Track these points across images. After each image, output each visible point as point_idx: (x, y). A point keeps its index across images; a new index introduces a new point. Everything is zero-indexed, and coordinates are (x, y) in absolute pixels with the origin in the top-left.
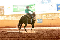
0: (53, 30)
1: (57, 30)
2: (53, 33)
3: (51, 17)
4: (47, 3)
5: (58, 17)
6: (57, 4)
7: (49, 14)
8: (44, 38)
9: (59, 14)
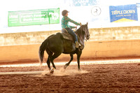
0: (103, 66)
1: (111, 67)
2: (101, 75)
3: (97, 37)
4: (87, 4)
5: (114, 38)
6: (111, 7)
7: (92, 29)
8: (80, 87)
9: (114, 29)
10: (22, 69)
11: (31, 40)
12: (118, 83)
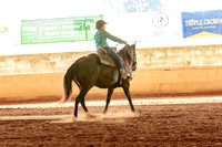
0: (171, 108)
1: (184, 108)
2: (168, 121)
3: (162, 61)
4: (146, 10)
5: (189, 63)
6: (184, 14)
7: (153, 49)
8: (135, 140)
9: (189, 49)
10: (43, 112)
11: (57, 65)
12: (194, 133)
